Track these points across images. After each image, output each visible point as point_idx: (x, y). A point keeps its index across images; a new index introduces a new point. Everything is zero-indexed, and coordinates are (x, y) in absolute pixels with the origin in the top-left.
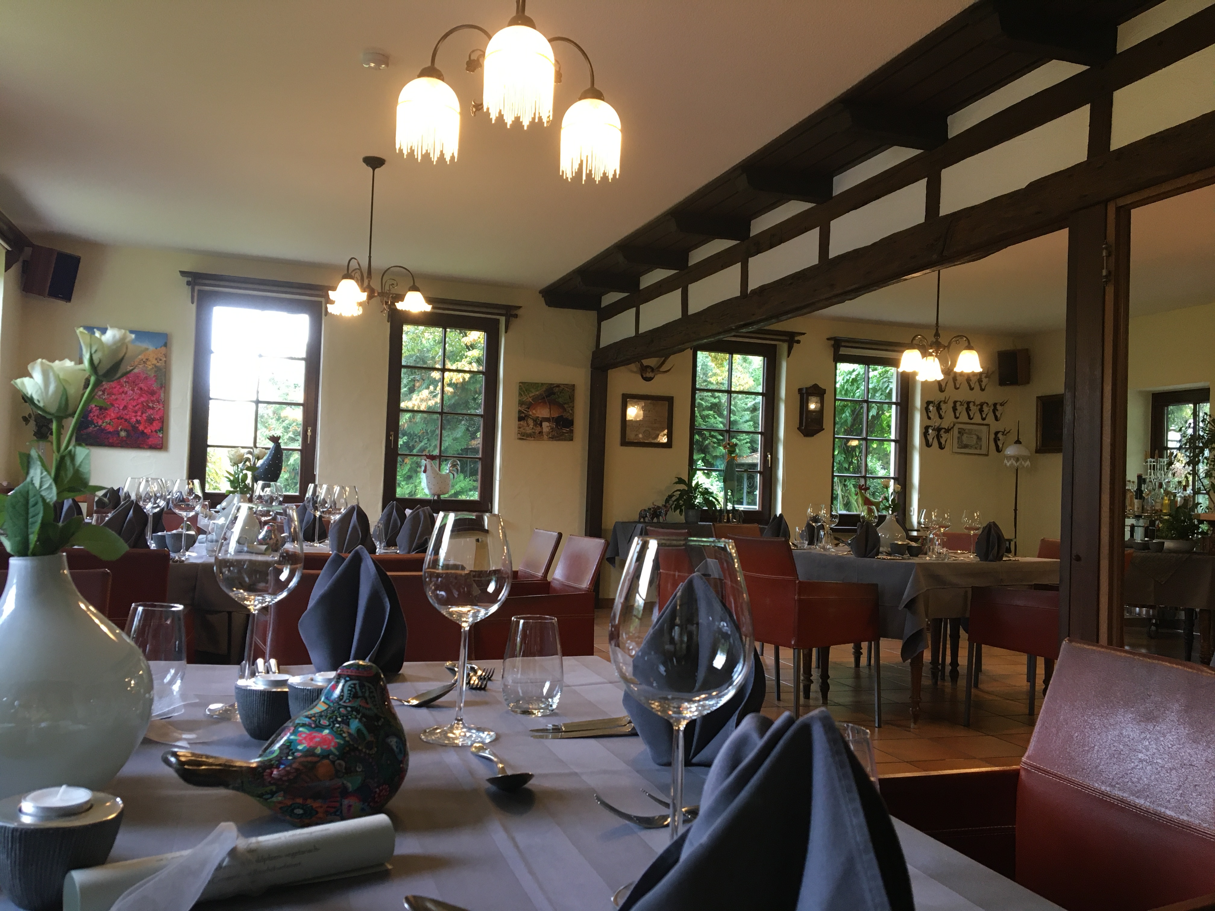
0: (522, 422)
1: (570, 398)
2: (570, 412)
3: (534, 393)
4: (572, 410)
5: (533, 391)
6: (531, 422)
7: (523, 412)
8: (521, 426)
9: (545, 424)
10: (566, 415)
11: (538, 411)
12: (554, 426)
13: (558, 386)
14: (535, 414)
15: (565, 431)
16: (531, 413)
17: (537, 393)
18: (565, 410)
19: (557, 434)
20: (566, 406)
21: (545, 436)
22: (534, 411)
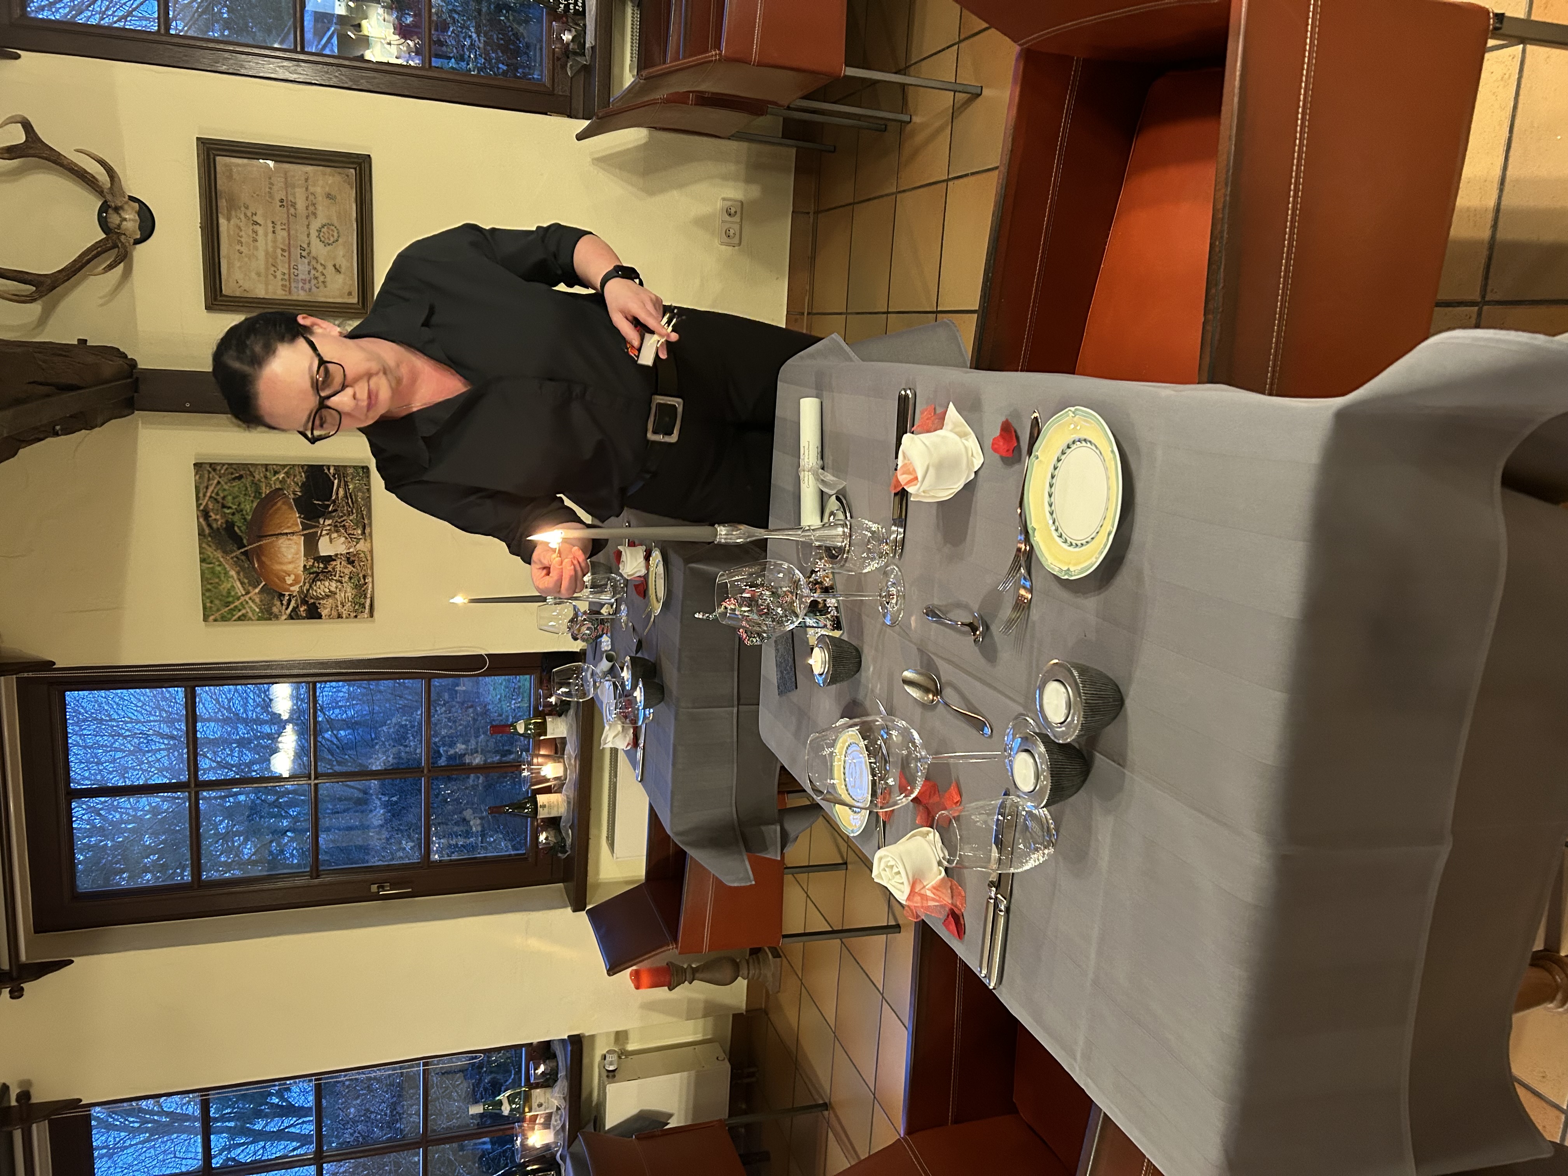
0: (324, 612)
1: (240, 477)
2: (281, 476)
3: (234, 581)
4: (276, 473)
5: (226, 586)
6: (322, 588)
7: (294, 609)
8: (334, 613)
9: (325, 548)
10: (293, 489)
11: (290, 567)
12: (328, 522)
13: (205, 514)
14: (297, 576)
15: (341, 492)
16: (296, 589)
17: (233, 573)
18: (277, 493)
19: (350, 513)
20: (265, 491)
21: (359, 547)
22: (289, 580)
